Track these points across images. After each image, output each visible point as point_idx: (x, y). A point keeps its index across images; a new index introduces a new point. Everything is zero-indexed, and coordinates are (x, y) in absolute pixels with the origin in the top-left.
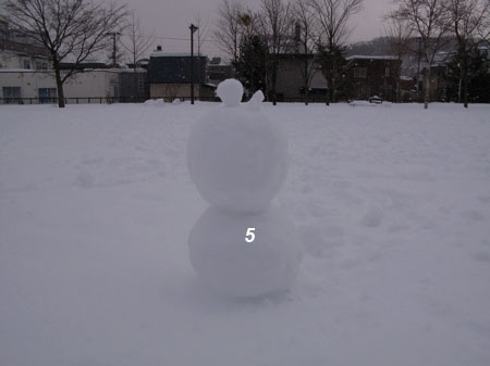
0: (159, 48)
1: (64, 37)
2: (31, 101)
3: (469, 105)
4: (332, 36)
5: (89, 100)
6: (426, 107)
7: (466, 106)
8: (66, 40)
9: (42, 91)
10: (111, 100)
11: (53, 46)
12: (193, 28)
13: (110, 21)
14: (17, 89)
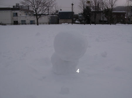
0: (61, 10)
1: (39, 7)
2: (28, 24)
4: (112, 6)
5: (43, 23)
8: (39, 8)
9: (31, 21)
10: (49, 23)
11: (36, 9)
12: (72, 4)
13: (51, 3)
14: (25, 21)
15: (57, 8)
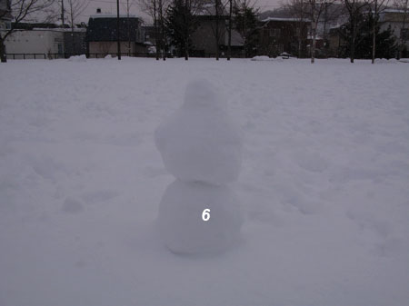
0: (99, 11)
3: (355, 60)
5: (35, 56)
6: (313, 61)
7: (352, 62)
15: (74, 5)
